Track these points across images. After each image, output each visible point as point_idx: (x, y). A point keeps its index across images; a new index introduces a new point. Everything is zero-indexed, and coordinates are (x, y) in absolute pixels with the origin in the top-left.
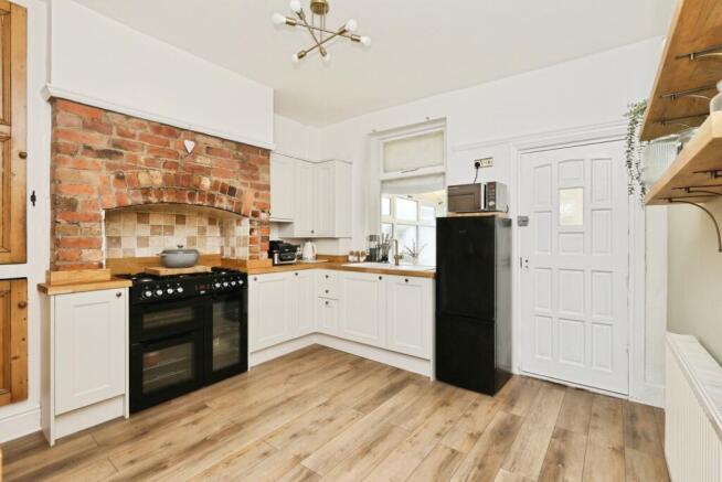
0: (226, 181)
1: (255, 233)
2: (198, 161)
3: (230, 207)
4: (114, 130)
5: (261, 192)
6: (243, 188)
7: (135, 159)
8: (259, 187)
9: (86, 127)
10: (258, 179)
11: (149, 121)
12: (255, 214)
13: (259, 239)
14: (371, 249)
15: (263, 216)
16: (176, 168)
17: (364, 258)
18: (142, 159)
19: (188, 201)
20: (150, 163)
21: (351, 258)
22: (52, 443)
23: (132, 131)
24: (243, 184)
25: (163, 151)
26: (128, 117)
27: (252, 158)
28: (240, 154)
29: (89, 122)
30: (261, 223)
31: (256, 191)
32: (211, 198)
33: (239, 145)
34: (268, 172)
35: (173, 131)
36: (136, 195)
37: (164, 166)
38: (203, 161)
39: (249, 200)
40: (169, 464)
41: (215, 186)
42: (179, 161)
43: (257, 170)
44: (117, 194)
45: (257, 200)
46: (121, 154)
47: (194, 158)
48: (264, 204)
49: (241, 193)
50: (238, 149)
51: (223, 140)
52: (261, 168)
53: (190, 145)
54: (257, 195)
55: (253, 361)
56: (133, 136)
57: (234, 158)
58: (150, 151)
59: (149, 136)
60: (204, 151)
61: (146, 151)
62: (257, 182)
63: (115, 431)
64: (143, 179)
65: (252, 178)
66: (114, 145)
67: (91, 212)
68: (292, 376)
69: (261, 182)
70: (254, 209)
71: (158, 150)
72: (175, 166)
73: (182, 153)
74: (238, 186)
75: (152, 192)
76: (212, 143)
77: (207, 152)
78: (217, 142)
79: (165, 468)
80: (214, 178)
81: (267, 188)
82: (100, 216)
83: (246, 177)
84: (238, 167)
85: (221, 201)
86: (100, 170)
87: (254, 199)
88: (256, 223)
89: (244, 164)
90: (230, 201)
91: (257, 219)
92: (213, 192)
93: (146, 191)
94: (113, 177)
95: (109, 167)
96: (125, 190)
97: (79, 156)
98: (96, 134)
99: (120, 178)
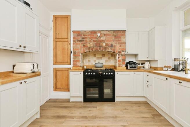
0: (110, 43)
1: (120, 58)
2: (102, 38)
3: (111, 51)
4: (83, 35)
5: (122, 45)
6: (115, 44)
7: (87, 41)
8: (121, 43)
9: (78, 36)
10: (121, 41)
11: (90, 31)
12: (120, 52)
13: (121, 60)
14: (175, 65)
15: (123, 53)
16: (96, 42)
17: (171, 69)
18: (88, 41)
19: (99, 50)
20: (90, 41)
21: (164, 69)
22: (70, 102)
23: (86, 34)
24: (115, 43)
25: (93, 38)
26: (85, 31)
27: (119, 34)
28: (115, 34)
29: (78, 34)
30: (122, 55)
31: (120, 45)
32: (105, 48)
33: (114, 31)
34: (125, 38)
35: (95, 32)
36: (87, 50)
37: (93, 42)
38: (103, 38)
39: (118, 48)
40: (75, 118)
41: (107, 45)
42: (97, 39)
43: (120, 38)
44: (83, 50)
45: (120, 48)
46: (84, 40)
47: (101, 38)
48: (123, 49)
49: (115, 46)
50: (114, 33)
51: (109, 31)
52: (122, 37)
53: (99, 35)
54: (120, 46)
55: (117, 99)
56: (86, 36)
57: (112, 36)
58: (90, 38)
59: (90, 35)
60: (103, 35)
61: (89, 39)
62: (121, 42)
63: (78, 104)
64: (89, 45)
65: (119, 41)
66: (83, 39)
67: (78, 54)
68: (126, 109)
69: (122, 42)
70: (119, 50)
71: (92, 38)
72: (95, 41)
73: (97, 37)
74: (114, 44)
75: (90, 48)
76: (105, 32)
77: (104, 36)
78: (107, 32)
79: (74, 118)
80: (106, 43)
81: (125, 43)
82: (80, 55)
83: (117, 41)
84: (114, 38)
85: (108, 49)
86: (80, 44)
87: (120, 47)
88: (120, 55)
89: (116, 37)
90: (111, 49)
91: (120, 54)
92: (106, 47)
93: (89, 48)
94: (82, 46)
95: (82, 44)
96: (85, 49)
97: (77, 42)
98: (79, 37)
99: (84, 46)
